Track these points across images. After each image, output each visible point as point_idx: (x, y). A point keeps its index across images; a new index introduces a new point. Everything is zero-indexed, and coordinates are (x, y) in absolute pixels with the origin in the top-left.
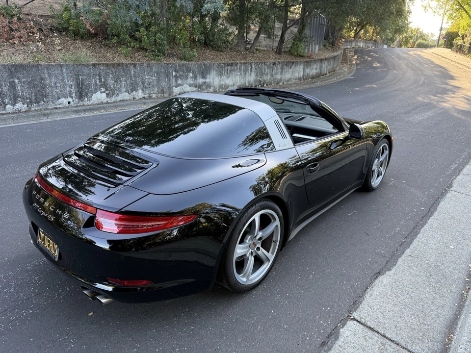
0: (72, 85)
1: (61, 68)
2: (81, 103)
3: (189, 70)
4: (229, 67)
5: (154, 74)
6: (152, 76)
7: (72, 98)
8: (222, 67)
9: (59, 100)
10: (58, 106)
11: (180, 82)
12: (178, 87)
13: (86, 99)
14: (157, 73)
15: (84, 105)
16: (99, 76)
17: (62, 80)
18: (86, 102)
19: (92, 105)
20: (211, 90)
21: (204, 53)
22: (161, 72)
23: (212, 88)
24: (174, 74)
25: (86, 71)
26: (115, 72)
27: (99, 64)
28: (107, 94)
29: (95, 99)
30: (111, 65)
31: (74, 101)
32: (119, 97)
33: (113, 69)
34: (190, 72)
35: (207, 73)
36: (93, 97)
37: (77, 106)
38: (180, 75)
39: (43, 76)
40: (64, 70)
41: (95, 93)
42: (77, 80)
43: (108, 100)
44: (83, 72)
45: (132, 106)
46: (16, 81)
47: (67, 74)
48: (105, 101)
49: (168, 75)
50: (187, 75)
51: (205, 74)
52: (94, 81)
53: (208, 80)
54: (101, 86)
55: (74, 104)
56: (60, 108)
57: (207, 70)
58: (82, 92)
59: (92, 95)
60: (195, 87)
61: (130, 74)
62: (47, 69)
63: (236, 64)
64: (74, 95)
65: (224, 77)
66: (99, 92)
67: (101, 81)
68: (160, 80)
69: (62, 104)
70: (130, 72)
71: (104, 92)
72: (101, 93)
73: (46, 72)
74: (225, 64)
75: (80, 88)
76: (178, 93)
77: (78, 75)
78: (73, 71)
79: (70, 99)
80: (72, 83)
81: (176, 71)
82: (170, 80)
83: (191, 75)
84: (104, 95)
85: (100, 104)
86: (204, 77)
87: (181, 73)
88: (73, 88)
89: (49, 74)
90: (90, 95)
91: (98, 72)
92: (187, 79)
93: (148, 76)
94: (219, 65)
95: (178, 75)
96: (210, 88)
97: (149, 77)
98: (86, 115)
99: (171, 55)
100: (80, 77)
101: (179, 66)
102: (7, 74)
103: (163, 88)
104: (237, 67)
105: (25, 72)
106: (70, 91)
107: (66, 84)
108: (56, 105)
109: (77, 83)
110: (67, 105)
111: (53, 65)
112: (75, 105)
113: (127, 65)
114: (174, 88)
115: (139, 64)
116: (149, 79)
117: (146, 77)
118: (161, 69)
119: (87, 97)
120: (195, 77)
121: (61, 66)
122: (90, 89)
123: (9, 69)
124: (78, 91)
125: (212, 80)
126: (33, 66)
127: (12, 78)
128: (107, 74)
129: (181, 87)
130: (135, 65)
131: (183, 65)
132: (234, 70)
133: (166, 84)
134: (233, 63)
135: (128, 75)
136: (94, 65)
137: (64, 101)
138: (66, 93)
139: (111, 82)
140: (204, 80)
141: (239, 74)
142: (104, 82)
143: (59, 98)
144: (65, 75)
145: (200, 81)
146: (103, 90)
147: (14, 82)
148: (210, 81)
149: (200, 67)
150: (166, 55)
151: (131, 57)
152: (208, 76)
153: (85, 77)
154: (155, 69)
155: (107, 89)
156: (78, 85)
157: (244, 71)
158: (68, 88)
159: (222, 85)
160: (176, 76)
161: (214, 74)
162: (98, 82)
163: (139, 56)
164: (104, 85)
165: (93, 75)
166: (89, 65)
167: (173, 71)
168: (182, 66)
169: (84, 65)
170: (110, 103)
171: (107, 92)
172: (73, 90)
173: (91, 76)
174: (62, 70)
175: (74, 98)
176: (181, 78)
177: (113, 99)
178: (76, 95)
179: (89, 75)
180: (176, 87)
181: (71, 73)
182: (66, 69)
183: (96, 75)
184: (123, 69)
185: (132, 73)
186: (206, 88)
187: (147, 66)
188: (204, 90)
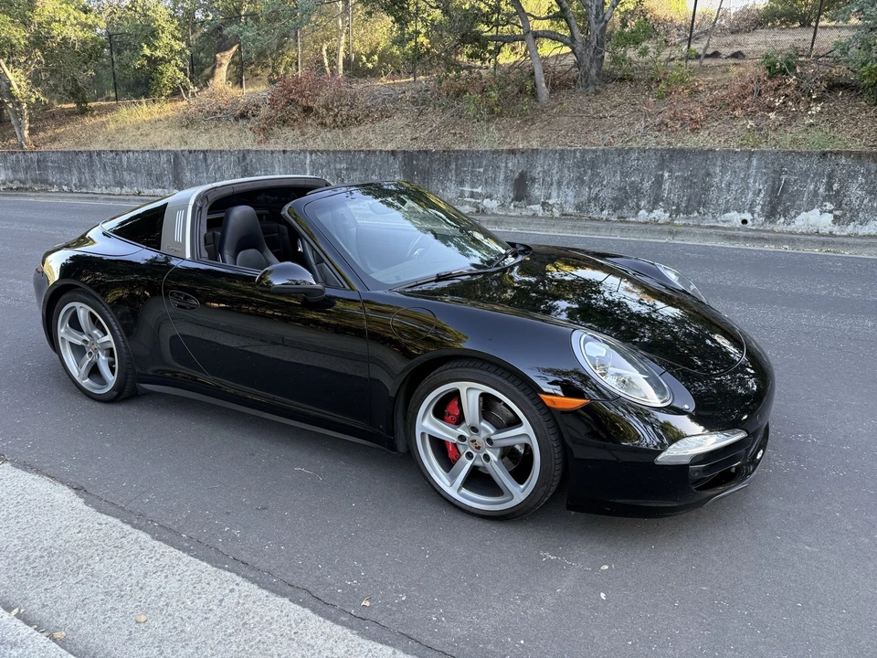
0: (760, 190)
1: (750, 158)
2: (768, 226)
7: (752, 215)
9: (726, 215)
10: (721, 224)
13: (782, 220)
15: (773, 231)
16: (830, 177)
17: (747, 176)
18: (780, 225)
19: (791, 233)
25: (802, 165)
27: (838, 153)
28: (835, 217)
29: (801, 223)
31: (756, 220)
32: (867, 228)
36: (798, 218)
37: (756, 230)
39: (711, 171)
40: (755, 162)
41: (806, 211)
42: (774, 182)
43: (836, 230)
44: (793, 168)
46: (666, 175)
47: (758, 168)
48: (826, 231)
52: (812, 187)
54: (828, 198)
55: (753, 225)
56: (725, 229)
58: (778, 204)
59: (799, 214)
62: (723, 158)
64: (758, 209)
66: (816, 211)
67: (829, 186)
69: (729, 221)
71: (831, 212)
72: (823, 212)
73: (719, 163)
75: (776, 197)
77: (779, 173)
78: (773, 163)
79: (747, 216)
80: (761, 187)
84: (829, 218)
85: (812, 235)
88: (762, 195)
89: (724, 169)
90: (793, 213)
91: (828, 169)
100: (784, 177)
102: (656, 163)
105: (684, 161)
106: (754, 201)
107: (748, 188)
108: (718, 222)
109: (773, 187)
110: (739, 224)
111: (736, 152)
112: (754, 228)
119: (785, 217)
121: (751, 154)
122: (798, 202)
123: (662, 156)
124: (770, 202)
126: (700, 153)
127: (662, 169)
128: (852, 175)
136: (824, 154)
137: (735, 218)
138: (744, 203)
139: (855, 191)
142: (838, 192)
143: (727, 211)
144: (752, 171)
146: (829, 206)
147: (662, 176)
153: (793, 178)
155: (839, 207)
156: (773, 191)
158: (750, 195)
162: (821, 190)
164: (837, 198)
165: (815, 174)
166: (810, 154)
169: (800, 153)
170: (835, 236)
171: (837, 213)
172: (759, 200)
173: (809, 176)
174: (750, 161)
175: (756, 215)
177: (850, 229)
178: (762, 210)
179: (805, 175)
181: (765, 168)
182: (758, 160)
183: (821, 175)
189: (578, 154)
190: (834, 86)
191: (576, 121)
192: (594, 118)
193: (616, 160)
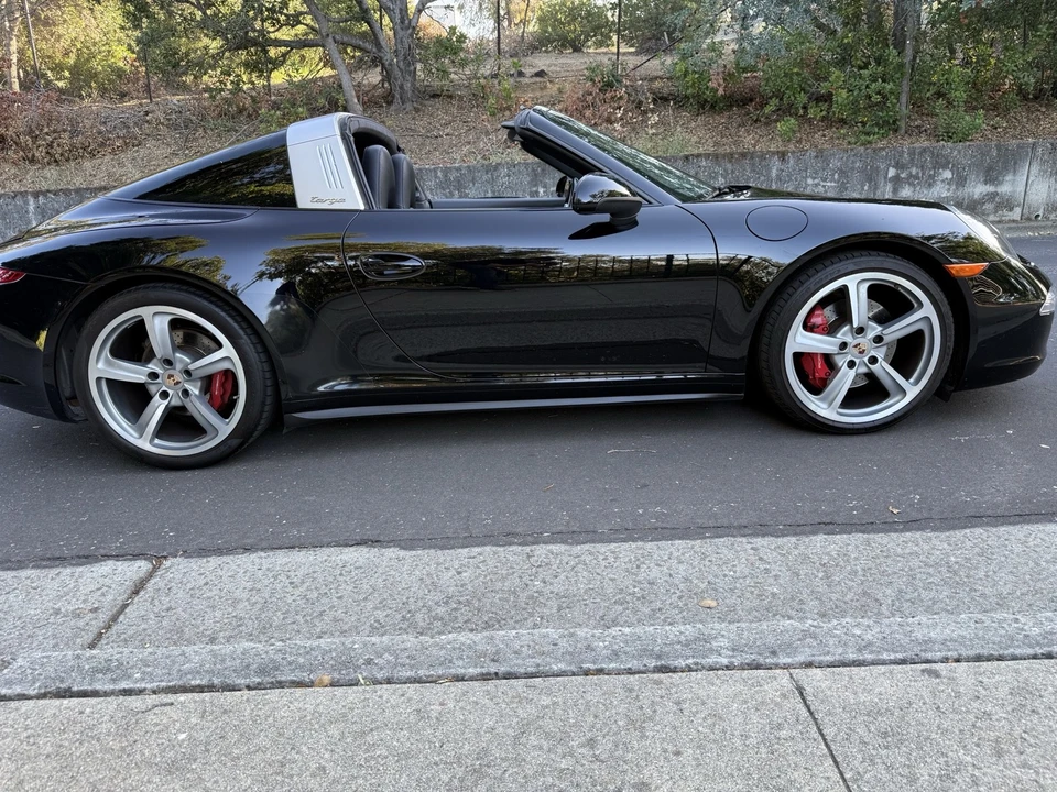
3: (941, 163)
5: (833, 175)
6: (825, 180)
11: (905, 192)
14: (842, 172)
20: (1016, 214)
22: (853, 168)
23: (1018, 211)
24: (892, 172)
26: (733, 172)
27: (698, 156)
30: (724, 156)
33: (729, 166)
34: (945, 167)
35: (1006, 169)
38: (910, 175)
46: (541, 191)
49: (871, 176)
50: (932, 177)
51: (1000, 173)
53: (1005, 189)
57: (1006, 162)
60: (957, 204)
61: (768, 176)
68: (846, 189)
70: (769, 170)
81: (898, 166)
82: (876, 189)
83: (947, 174)
86: (991, 176)
87: (914, 171)
92: (930, 185)
93: (814, 179)
95: (903, 175)
96: (1011, 209)
97: (816, 181)
101: (912, 153)
102: (528, 179)
113: (762, 157)
115: (794, 152)
116: (817, 185)
117: (810, 181)
118: (853, 162)
120: (960, 181)
123: (533, 170)
125: (1021, 189)
127: (536, 185)
130: (783, 156)
131: (924, 150)
135: (762, 178)
136: (687, 158)
140: (991, 189)
145: (978, 189)
147: (537, 192)
148: (1014, 192)
149: (983, 155)
150: (903, 131)
152: (1009, 177)
154: (835, 163)
160: (897, 180)
161: (1034, 170)
163: (823, 136)
166: (675, 159)
167: (889, 165)
168: (920, 154)
176: (911, 184)
184: (754, 165)
185: (774, 172)
186: (998, 207)
187: (817, 157)
188: (988, 215)
189: (439, 174)
190: (661, 99)
191: (409, 141)
192: (428, 137)
193: (485, 177)
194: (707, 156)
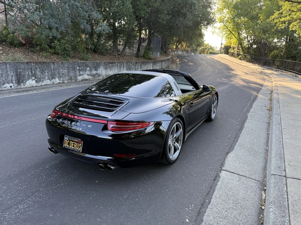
0: (13, 75)
1: (6, 65)
2: (19, 87)
3: (87, 66)
4: (111, 64)
5: (66, 68)
6: (64, 70)
7: (13, 84)
8: (107, 64)
9: (4, 85)
10: (3, 89)
11: (81, 73)
12: (81, 76)
13: (22, 84)
14: (68, 68)
15: (21, 88)
16: (31, 69)
17: (7, 71)
18: (22, 86)
19: (26, 88)
21: (94, 56)
22: (70, 67)
23: (101, 76)
24: (78, 68)
25: (22, 66)
26: (41, 67)
27: (31, 62)
28: (36, 81)
29: (28, 84)
30: (38, 62)
32: (44, 83)
33: (40, 66)
34: (88, 67)
35: (98, 68)
36: (26, 83)
37: (16, 89)
38: (82, 69)
40: (8, 66)
41: (28, 80)
42: (16, 72)
43: (37, 84)
44: (20, 67)
45: (53, 88)
47: (10, 68)
48: (35, 85)
49: (74, 69)
50: (86, 69)
52: (27, 73)
53: (98, 72)
54: (32, 76)
55: (14, 87)
56: (5, 90)
57: (98, 66)
58: (20, 80)
59: (26, 81)
60: (91, 76)
61: (51, 68)
63: (115, 63)
64: (14, 82)
65: (108, 70)
66: (31, 80)
67: (32, 73)
68: (69, 72)
69: (6, 87)
70: (51, 67)
71: (34, 80)
72: (32, 80)
74: (108, 62)
75: (18, 77)
76: (81, 79)
77: (17, 69)
78: (14, 66)
79: (11, 85)
80: (13, 74)
81: (79, 66)
82: (76, 72)
83: (88, 69)
84: (34, 81)
85: (32, 87)
86: (96, 70)
87: (82, 68)
88: (14, 77)
90: (25, 82)
91: (30, 67)
92: (86, 71)
93: (62, 69)
94: (105, 63)
95: (80, 69)
96: (100, 77)
98: (24, 94)
99: (74, 57)
100: (19, 70)
101: (81, 63)
103: (71, 77)
104: (115, 64)
106: (12, 79)
107: (9, 75)
108: (2, 88)
109: (16, 74)
110: (10, 88)
111: (1, 63)
112: (15, 88)
113: (48, 63)
114: (78, 77)
115: (56, 62)
116: (63, 71)
117: (61, 70)
118: (70, 65)
119: (23, 83)
120: (91, 70)
121: (6, 63)
122: (25, 78)
124: (17, 79)
125: (101, 72)
128: (36, 69)
129: (82, 76)
130: (53, 63)
131: (83, 63)
132: (114, 66)
133: (73, 74)
134: (113, 62)
135: (49, 69)
136: (27, 63)
137: (8, 86)
138: (9, 80)
139: (38, 73)
140: (96, 72)
141: (117, 68)
142: (34, 74)
143: (4, 84)
144: (8, 69)
145: (94, 72)
146: (34, 78)
149: (94, 64)
150: (71, 57)
151: (49, 58)
152: (99, 70)
153: (21, 70)
154: (66, 65)
155: (36, 78)
157: (119, 67)
158: (10, 77)
159: (107, 75)
160: (79, 70)
161: (102, 68)
162: (30, 74)
163: (54, 58)
164: (34, 75)
165: (27, 69)
166: (24, 63)
167: (77, 66)
169: (21, 62)
170: (38, 87)
171: (36, 80)
173: (25, 70)
174: (6, 66)
175: (14, 84)
176: (82, 71)
177: (40, 84)
179: (24, 69)
180: (79, 76)
181: (12, 68)
182: (9, 65)
183: (28, 69)
184: (46, 65)
185: (52, 68)
186: (98, 76)
187: (61, 64)
188: (97, 78)
194: (34, 62)
